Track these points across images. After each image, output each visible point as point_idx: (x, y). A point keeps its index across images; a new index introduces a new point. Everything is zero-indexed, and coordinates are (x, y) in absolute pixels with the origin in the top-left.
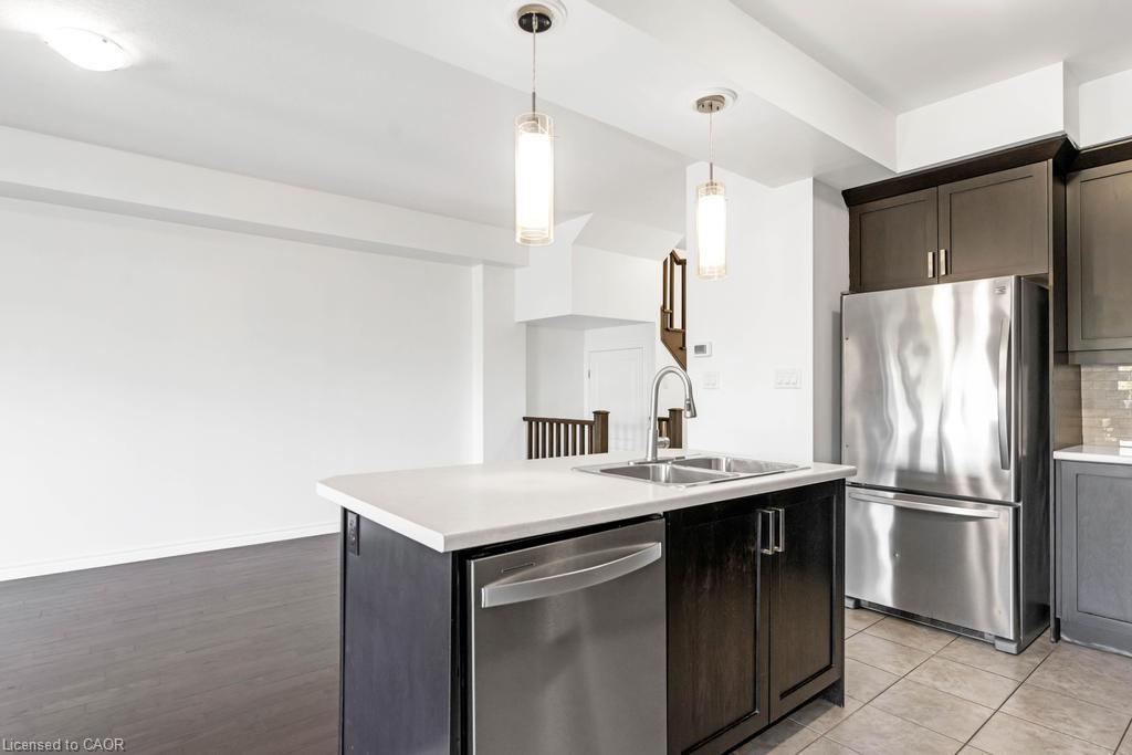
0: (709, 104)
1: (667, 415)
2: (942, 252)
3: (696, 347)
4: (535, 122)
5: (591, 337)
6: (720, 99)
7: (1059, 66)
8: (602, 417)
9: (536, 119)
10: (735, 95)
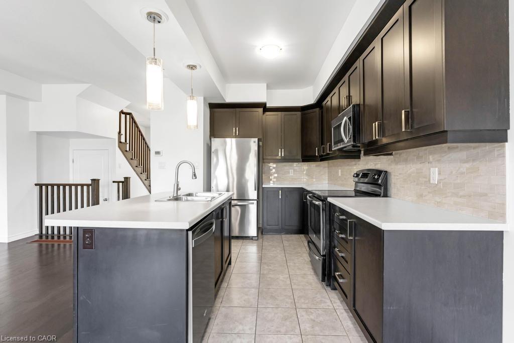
0: (192, 67)
1: (123, 180)
2: (237, 128)
3: (156, 152)
4: (155, 60)
5: (73, 142)
6: (195, 67)
7: (266, 84)
8: (95, 182)
9: (156, 59)
10: (201, 67)
